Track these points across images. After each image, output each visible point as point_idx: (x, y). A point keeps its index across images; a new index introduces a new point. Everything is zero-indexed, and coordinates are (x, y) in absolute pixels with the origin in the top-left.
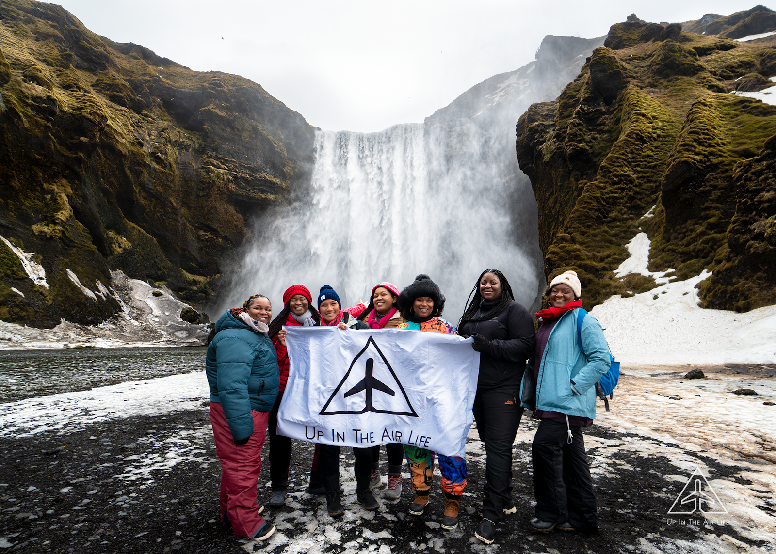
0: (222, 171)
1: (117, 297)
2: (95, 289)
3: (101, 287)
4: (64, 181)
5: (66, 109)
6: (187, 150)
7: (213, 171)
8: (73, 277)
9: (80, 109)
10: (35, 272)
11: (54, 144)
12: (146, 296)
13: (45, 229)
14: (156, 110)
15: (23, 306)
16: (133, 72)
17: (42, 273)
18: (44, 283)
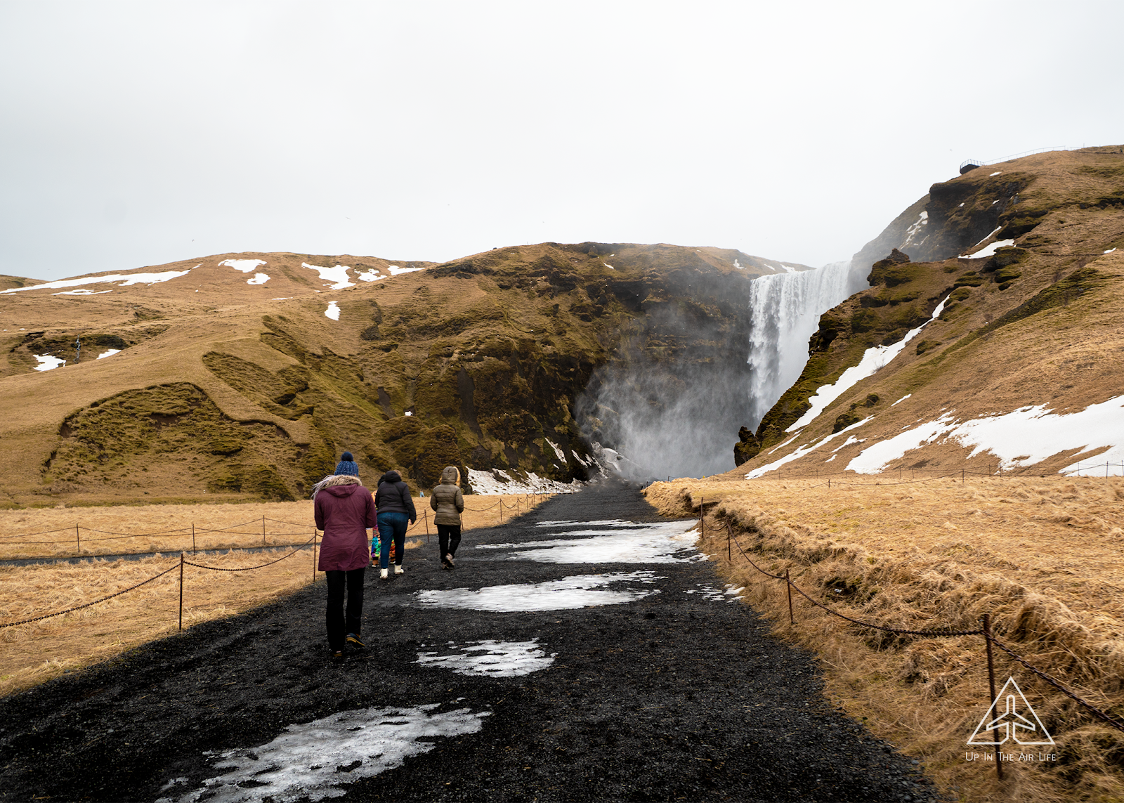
0: (662, 348)
1: (597, 463)
2: (585, 460)
3: (588, 458)
4: (565, 396)
5: (562, 353)
6: (636, 335)
7: (655, 351)
8: (575, 455)
9: (568, 351)
10: (560, 454)
11: (560, 377)
12: (613, 460)
13: (560, 429)
14: (611, 304)
15: (559, 473)
16: (592, 276)
17: (563, 455)
18: (564, 460)
